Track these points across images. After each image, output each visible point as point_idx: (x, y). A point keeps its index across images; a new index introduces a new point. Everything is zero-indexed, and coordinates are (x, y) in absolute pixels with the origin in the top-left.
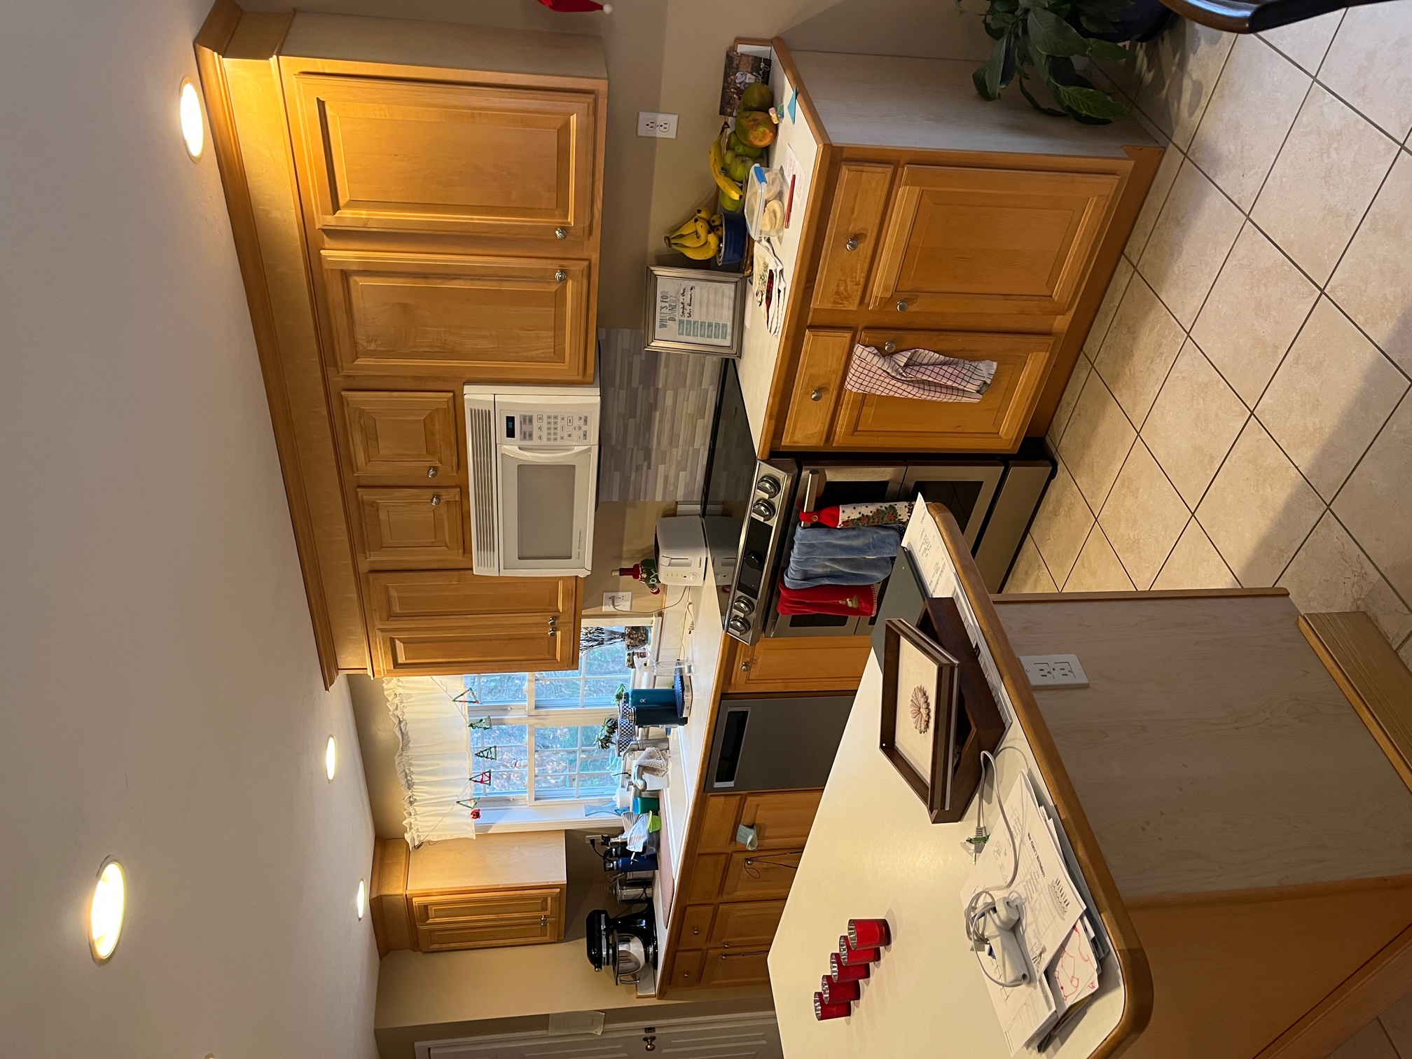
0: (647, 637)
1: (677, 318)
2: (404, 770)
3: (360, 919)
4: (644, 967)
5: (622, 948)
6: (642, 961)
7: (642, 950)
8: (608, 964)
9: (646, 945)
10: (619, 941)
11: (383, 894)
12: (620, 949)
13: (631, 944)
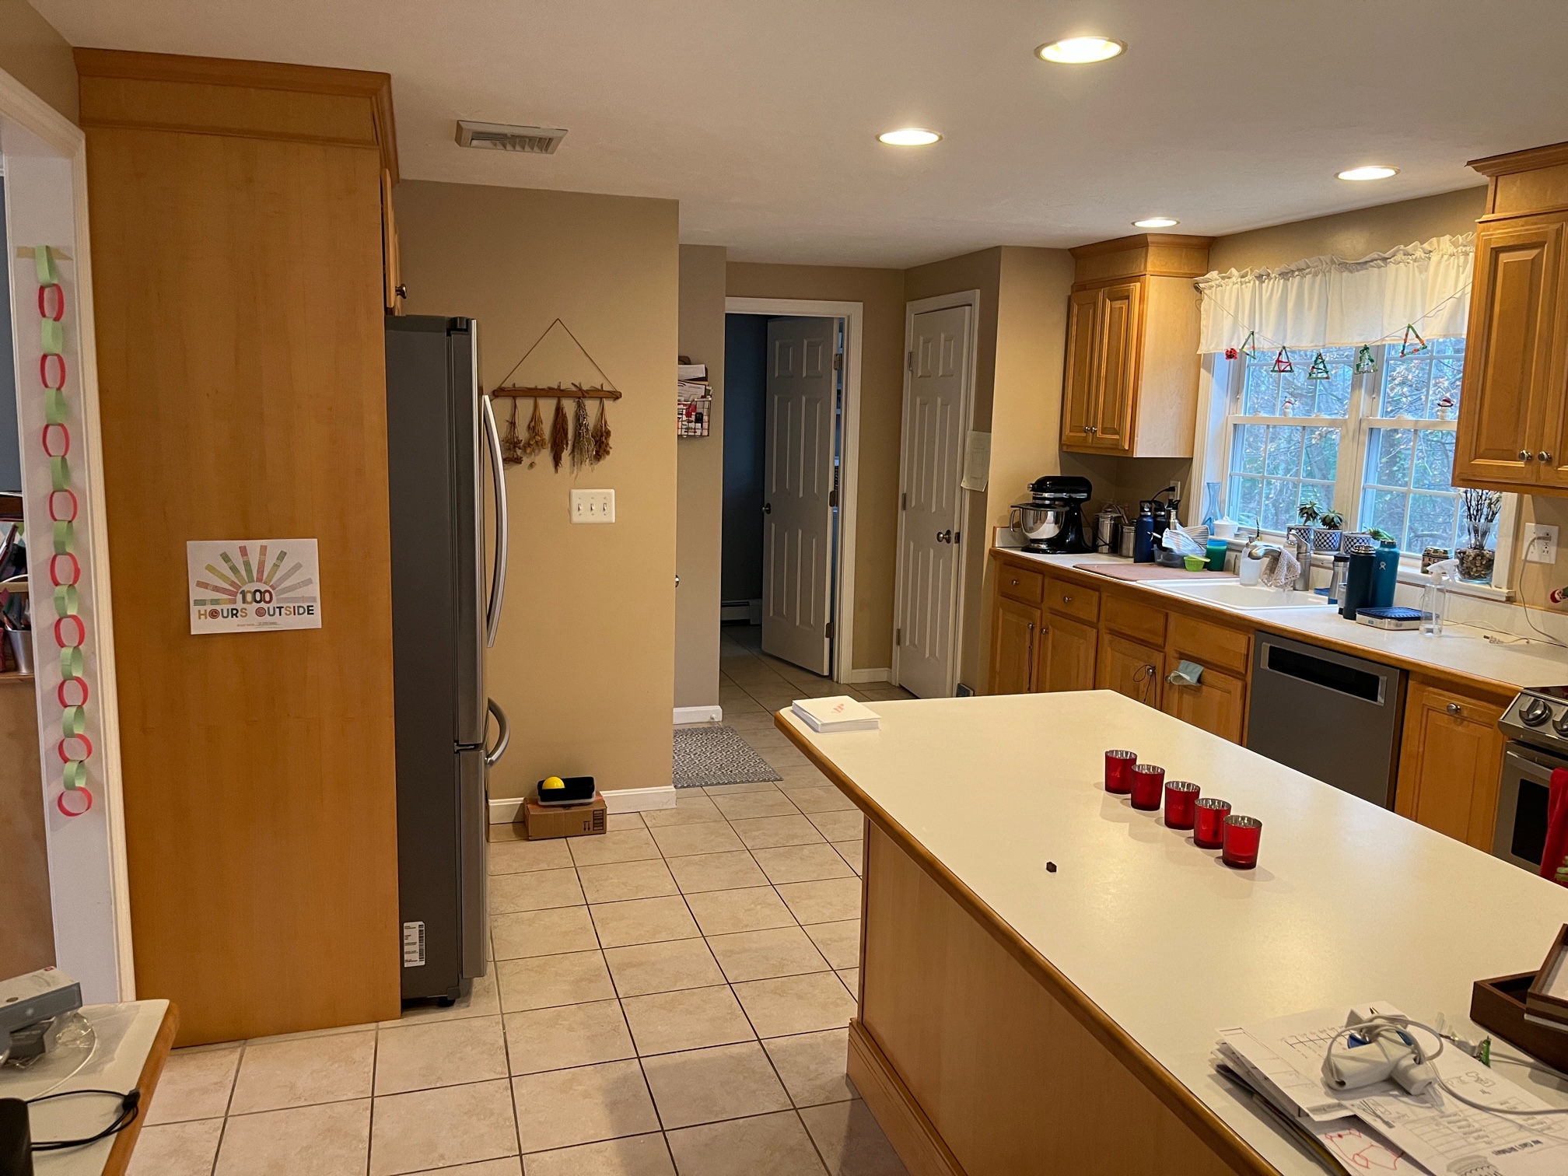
0: (1474, 579)
2: (1308, 267)
3: (1133, 224)
4: (1026, 538)
5: (1050, 515)
6: (1033, 536)
7: (1045, 537)
8: (1034, 498)
9: (1049, 541)
10: (1057, 513)
11: (1150, 248)
12: (1049, 512)
13: (1053, 525)
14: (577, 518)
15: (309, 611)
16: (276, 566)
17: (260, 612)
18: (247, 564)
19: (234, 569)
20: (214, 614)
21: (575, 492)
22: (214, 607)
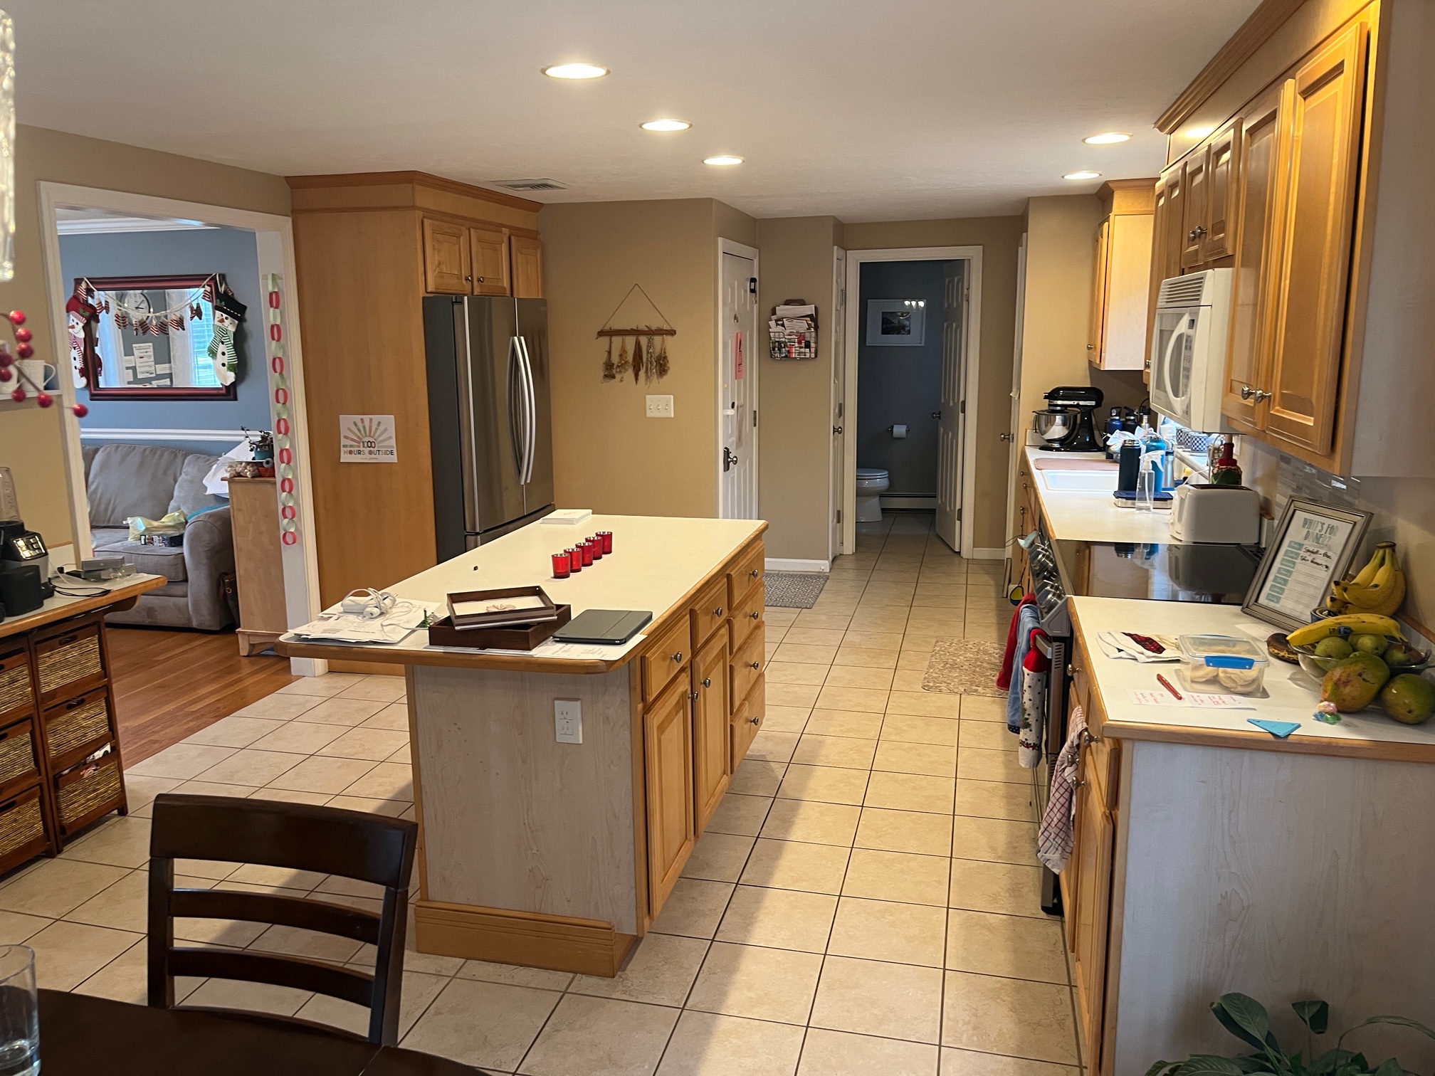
1: (1306, 542)
3: (1063, 177)
4: (1043, 438)
5: (1059, 419)
6: (1047, 436)
7: (1056, 437)
8: (1050, 405)
9: (1059, 440)
10: (1065, 416)
12: (1057, 417)
13: (1061, 427)
14: (649, 414)
15: (392, 453)
16: (377, 429)
17: (370, 453)
18: (364, 427)
19: (359, 430)
20: (351, 452)
21: (648, 397)
22: (351, 449)
